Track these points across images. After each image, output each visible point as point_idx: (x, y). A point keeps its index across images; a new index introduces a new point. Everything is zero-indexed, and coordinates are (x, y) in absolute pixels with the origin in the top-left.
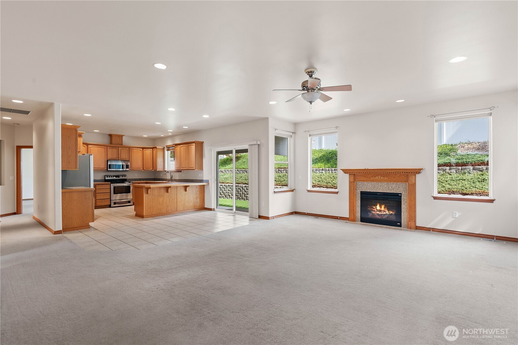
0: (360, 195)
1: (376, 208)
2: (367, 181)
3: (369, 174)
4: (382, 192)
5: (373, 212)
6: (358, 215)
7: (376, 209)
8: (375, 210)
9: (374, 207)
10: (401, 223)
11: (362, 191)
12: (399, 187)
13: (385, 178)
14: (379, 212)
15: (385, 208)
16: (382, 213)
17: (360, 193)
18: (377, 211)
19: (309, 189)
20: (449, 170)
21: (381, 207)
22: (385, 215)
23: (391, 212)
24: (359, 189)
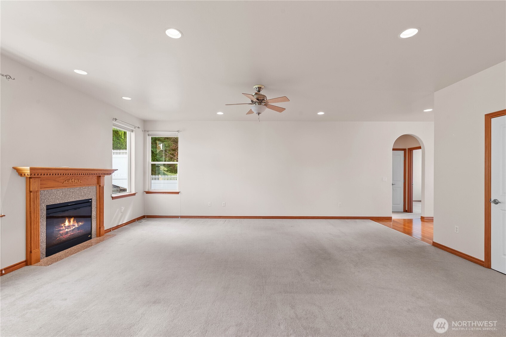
0: (45, 211)
1: (65, 225)
2: (56, 187)
3: (60, 177)
4: (74, 201)
5: (61, 232)
7: (65, 227)
8: (64, 228)
9: (62, 225)
10: (91, 234)
11: (48, 204)
13: (79, 180)
14: (68, 228)
15: (74, 221)
16: (71, 229)
17: (45, 208)
18: (65, 229)
21: (69, 222)
22: (73, 230)
23: (80, 224)
24: (44, 202)
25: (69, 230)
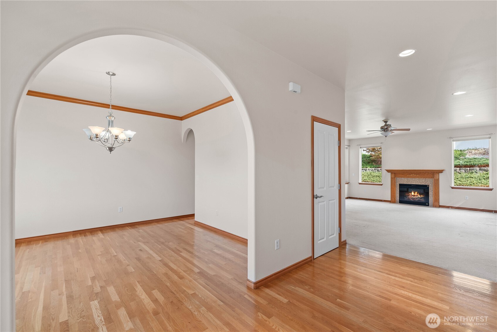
0: (399, 186)
2: (404, 177)
3: (406, 173)
4: (415, 184)
5: (409, 197)
6: (398, 198)
9: (410, 194)
10: (428, 203)
11: (400, 183)
12: (427, 181)
13: (417, 175)
14: (413, 196)
15: (417, 193)
18: (412, 196)
19: (360, 182)
20: (459, 170)
21: (414, 193)
22: (417, 198)
23: (422, 196)
24: (398, 182)
25: (414, 197)
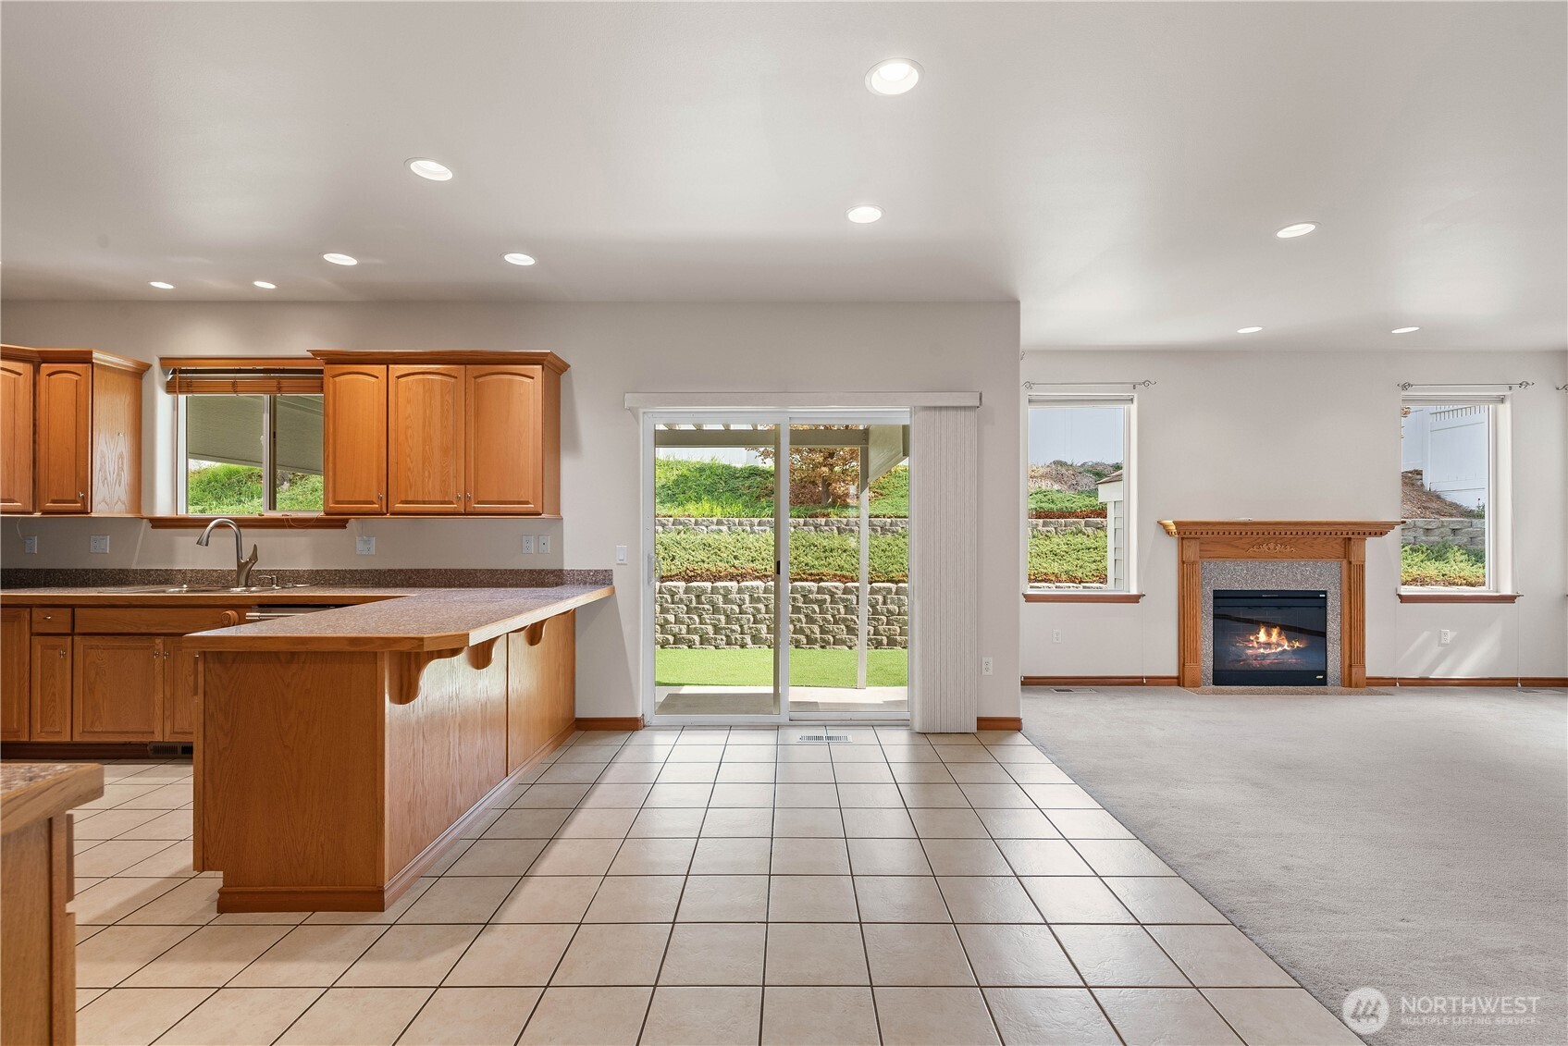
0: (1210, 602)
1: (1257, 638)
2: (1235, 558)
3: (1241, 538)
4: (1275, 588)
5: (1250, 652)
6: (1207, 663)
7: (1257, 643)
8: (1255, 645)
9: (1252, 638)
10: (1324, 673)
11: (1217, 589)
12: (1321, 575)
13: (1288, 547)
14: (1265, 648)
15: (1280, 634)
16: (1274, 651)
17: (1211, 595)
18: (1259, 648)
21: (1269, 634)
22: (1280, 654)
23: (1297, 644)
24: (1209, 583)
25: (1268, 651)
